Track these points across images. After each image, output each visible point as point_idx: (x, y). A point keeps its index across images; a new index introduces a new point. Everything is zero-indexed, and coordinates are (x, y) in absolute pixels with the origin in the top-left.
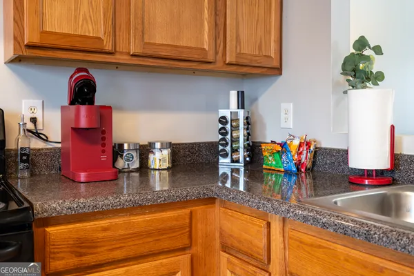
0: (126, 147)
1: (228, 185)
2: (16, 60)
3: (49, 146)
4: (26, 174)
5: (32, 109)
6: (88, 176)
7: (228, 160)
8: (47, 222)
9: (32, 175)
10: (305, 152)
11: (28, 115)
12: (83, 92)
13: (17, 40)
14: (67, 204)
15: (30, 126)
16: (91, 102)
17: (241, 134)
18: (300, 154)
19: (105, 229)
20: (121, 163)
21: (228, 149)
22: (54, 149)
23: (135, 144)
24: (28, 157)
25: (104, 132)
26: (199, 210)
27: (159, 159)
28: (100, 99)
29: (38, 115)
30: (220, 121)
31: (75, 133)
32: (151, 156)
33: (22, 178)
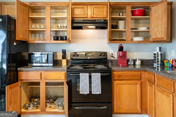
0: (130, 60)
1: (156, 70)
3: (115, 59)
4: (111, 64)
5: (112, 52)
6: (122, 65)
7: (156, 64)
9: (112, 64)
10: (174, 63)
11: (111, 53)
14: (117, 68)
15: (111, 55)
16: (122, 51)
17: (159, 58)
19: (123, 74)
20: (129, 63)
21: (156, 61)
22: (116, 60)
23: (132, 59)
24: (111, 61)
25: (125, 57)
27: (138, 63)
29: (113, 53)
30: (154, 55)
32: (136, 62)
33: (110, 65)
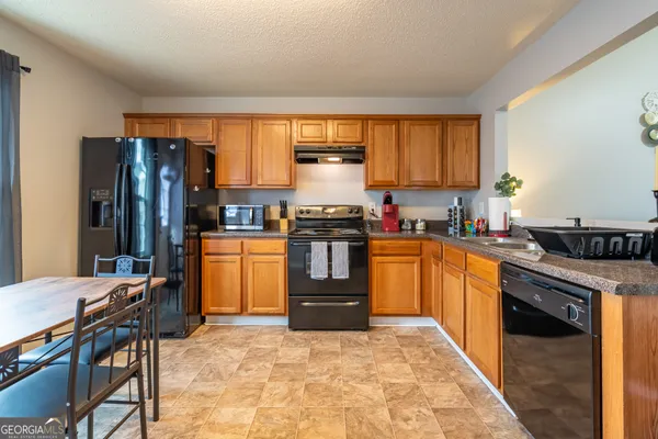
0: (405, 220)
2: (366, 190)
3: (377, 219)
5: (372, 206)
6: (389, 229)
7: (452, 228)
8: (372, 239)
9: (372, 229)
10: (481, 225)
11: (371, 208)
12: (388, 200)
13: (366, 184)
14: (379, 235)
15: (371, 212)
16: (391, 203)
17: (458, 216)
18: (478, 225)
20: (403, 227)
21: (453, 222)
22: (379, 220)
23: (409, 220)
24: (371, 223)
25: (395, 214)
26: (425, 243)
27: (420, 226)
28: (394, 202)
29: (374, 208)
30: (449, 211)
31: (385, 214)
32: (417, 225)
33: (369, 229)
